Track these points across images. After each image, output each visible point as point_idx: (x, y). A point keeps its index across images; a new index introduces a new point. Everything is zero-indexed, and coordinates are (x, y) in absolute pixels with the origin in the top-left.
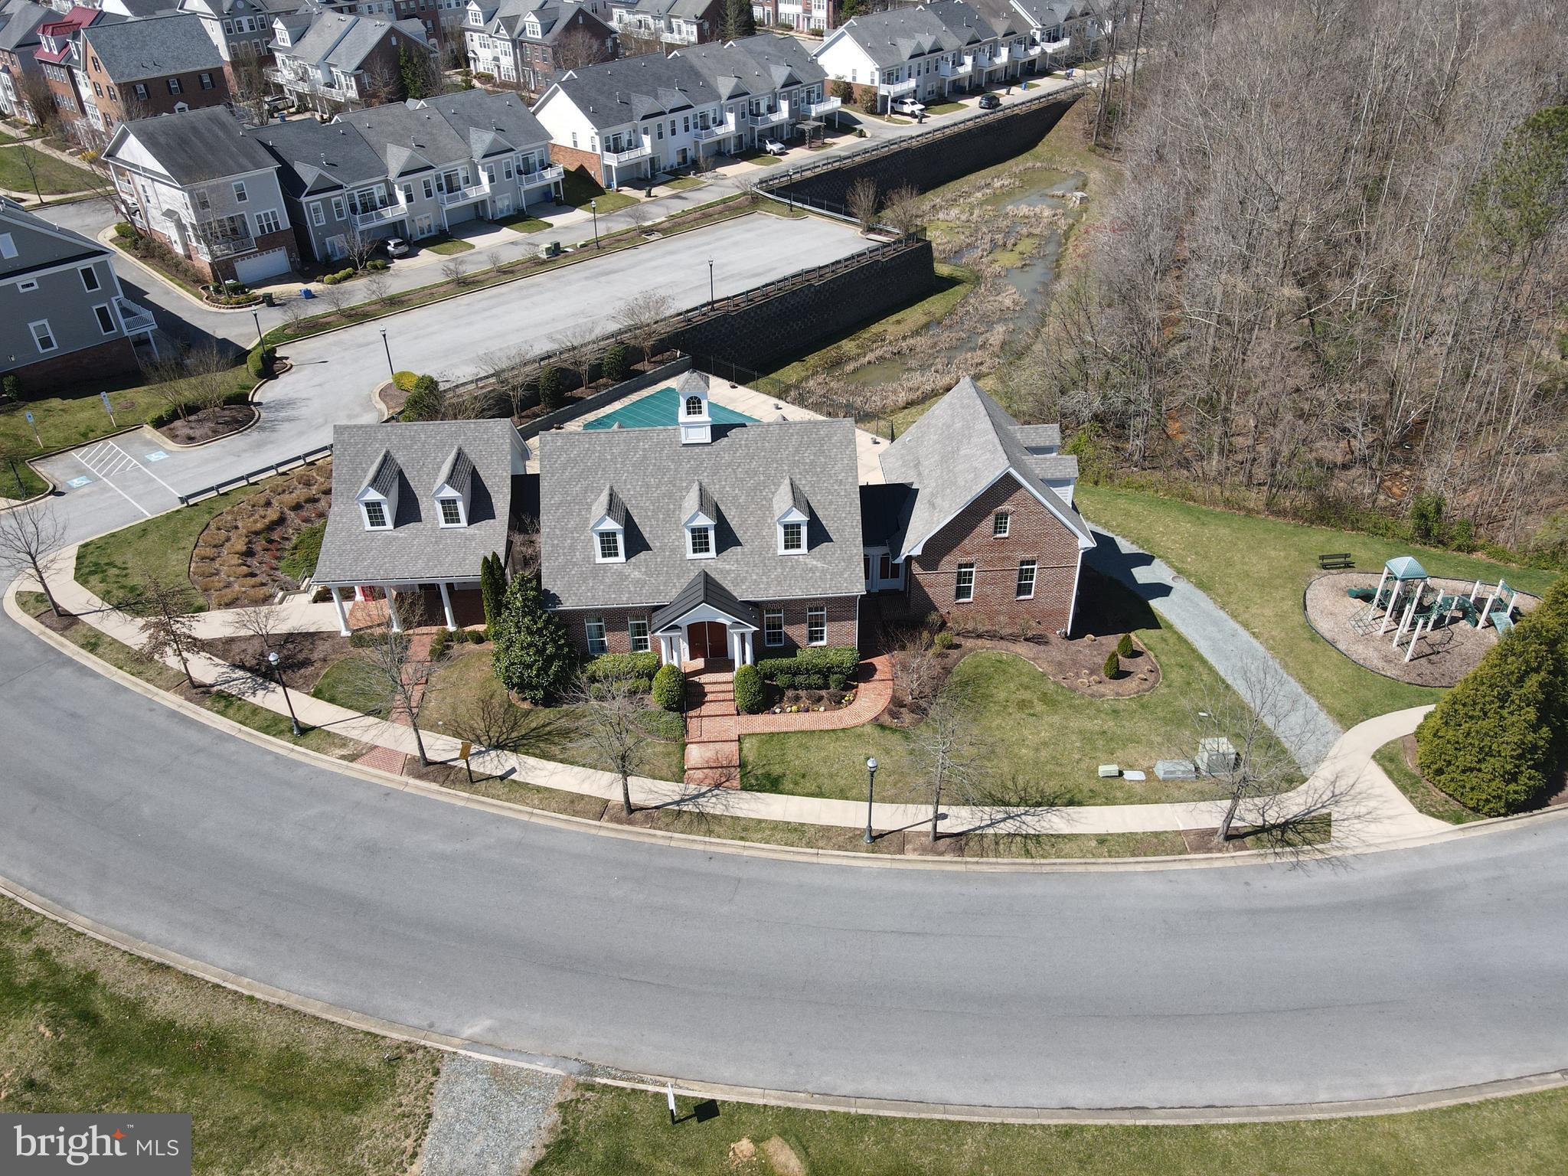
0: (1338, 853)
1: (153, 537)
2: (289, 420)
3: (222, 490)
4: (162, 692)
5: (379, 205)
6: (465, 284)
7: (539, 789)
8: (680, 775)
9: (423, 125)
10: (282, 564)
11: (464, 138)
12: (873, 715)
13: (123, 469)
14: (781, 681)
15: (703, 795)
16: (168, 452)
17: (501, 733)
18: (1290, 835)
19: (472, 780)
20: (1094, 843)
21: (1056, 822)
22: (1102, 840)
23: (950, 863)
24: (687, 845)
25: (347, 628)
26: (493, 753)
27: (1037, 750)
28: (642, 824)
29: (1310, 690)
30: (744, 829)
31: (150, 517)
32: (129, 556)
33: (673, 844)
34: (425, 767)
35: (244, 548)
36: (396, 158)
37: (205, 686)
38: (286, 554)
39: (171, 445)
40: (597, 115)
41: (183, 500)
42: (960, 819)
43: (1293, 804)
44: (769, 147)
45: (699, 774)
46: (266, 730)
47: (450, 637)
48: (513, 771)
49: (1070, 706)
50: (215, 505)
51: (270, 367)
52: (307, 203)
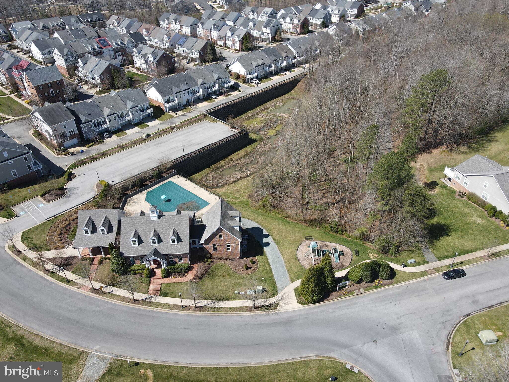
0: (277, 312)
1: (39, 230)
2: (74, 194)
3: (56, 216)
4: (39, 271)
5: (102, 124)
6: (123, 147)
7: (117, 296)
8: (147, 293)
9: (114, 101)
10: (69, 236)
11: (125, 104)
12: (190, 279)
13: (33, 209)
14: (172, 271)
15: (151, 297)
16: (44, 204)
17: (111, 282)
18: (269, 308)
19: (103, 293)
20: (228, 309)
21: (222, 304)
22: (230, 308)
23: (198, 313)
24: (145, 309)
25: (81, 256)
26: (109, 287)
27: (223, 287)
28: (137, 304)
29: (289, 272)
30: (158, 305)
31: (39, 224)
32: (33, 235)
33: (143, 308)
34: (94, 290)
35: (60, 233)
36: (107, 111)
37: (49, 270)
38: (70, 233)
39: (45, 202)
40: (162, 94)
41: (46, 219)
42: (203, 303)
43: (272, 300)
44: (212, 97)
45: (151, 292)
46: (61, 281)
47: (103, 258)
48: (112, 291)
49: (234, 277)
50: (54, 220)
51: (70, 177)
52: (82, 126)
